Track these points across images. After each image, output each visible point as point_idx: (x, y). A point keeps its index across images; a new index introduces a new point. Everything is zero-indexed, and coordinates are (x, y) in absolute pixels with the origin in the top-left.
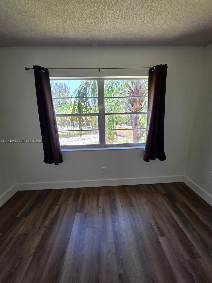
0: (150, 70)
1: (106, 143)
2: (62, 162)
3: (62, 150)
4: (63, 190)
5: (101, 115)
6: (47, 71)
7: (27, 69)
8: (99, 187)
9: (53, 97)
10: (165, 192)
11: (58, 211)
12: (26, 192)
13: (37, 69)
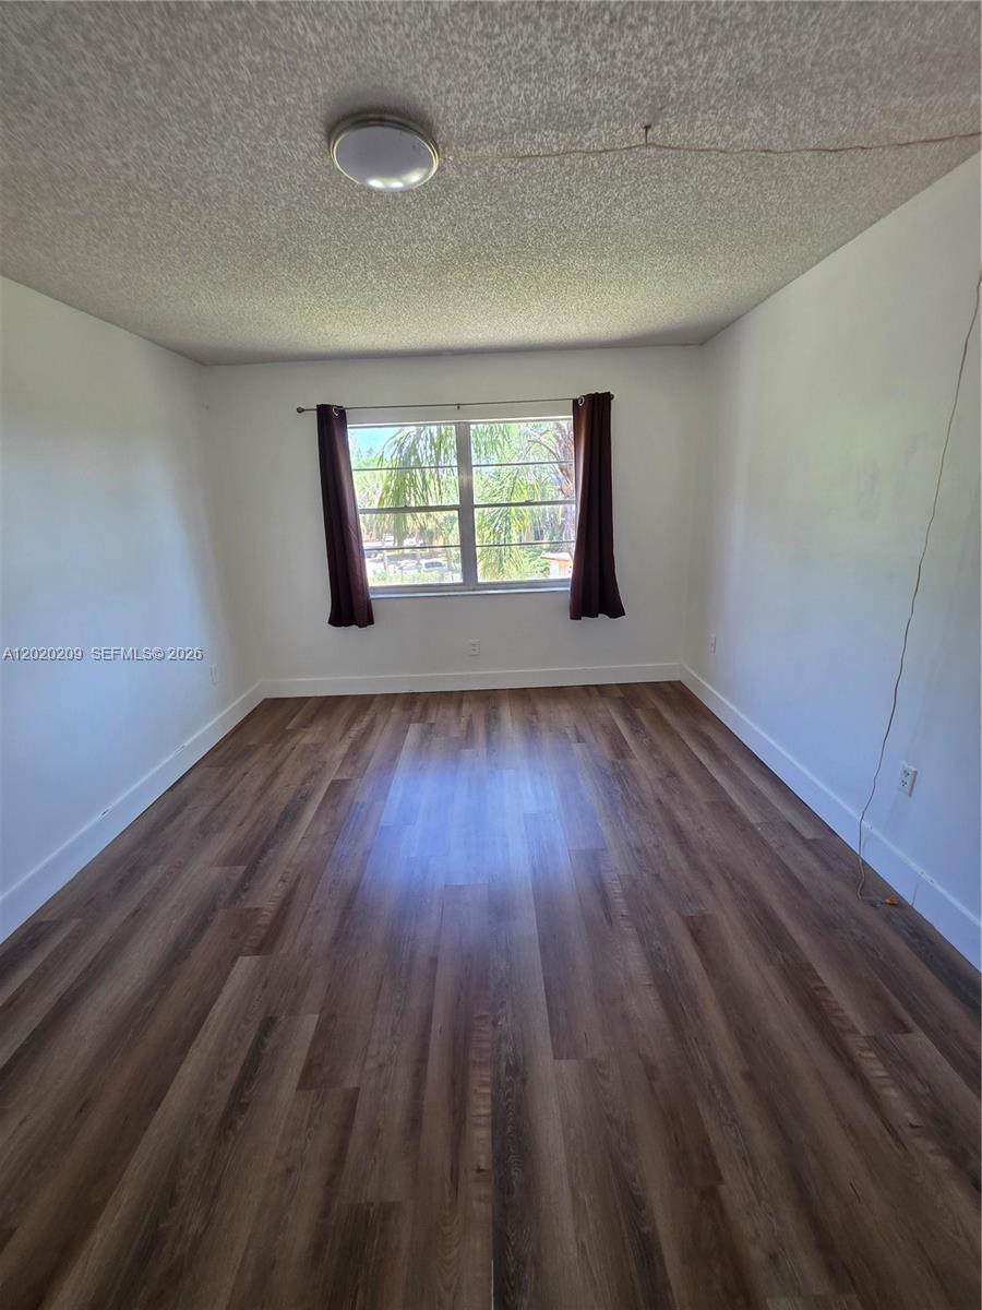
0: (575, 402)
1: (480, 580)
2: (373, 623)
3: (372, 596)
4: (374, 696)
5: (466, 509)
6: (342, 412)
7: (300, 411)
8: (462, 692)
9: (354, 466)
10: (622, 695)
11: (371, 725)
12: (284, 700)
13: (324, 412)
